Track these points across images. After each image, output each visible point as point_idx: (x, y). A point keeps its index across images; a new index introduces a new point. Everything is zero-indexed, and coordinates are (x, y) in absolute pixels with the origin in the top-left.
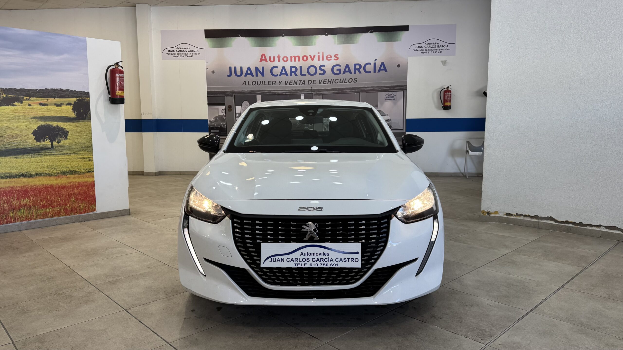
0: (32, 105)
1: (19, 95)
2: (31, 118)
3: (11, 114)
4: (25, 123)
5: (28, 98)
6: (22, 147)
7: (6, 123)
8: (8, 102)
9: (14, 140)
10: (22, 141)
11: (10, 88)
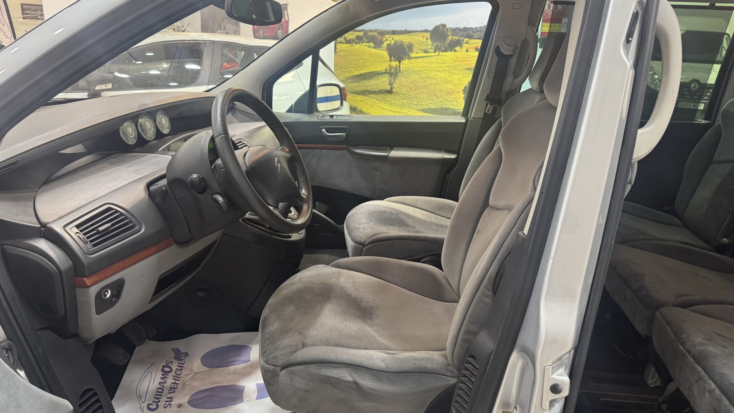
0: (469, 50)
1: (461, 37)
2: (466, 69)
3: (451, 62)
4: (460, 76)
5: (468, 39)
6: (452, 107)
7: (446, 75)
8: (452, 46)
9: (449, 97)
10: (453, 99)
11: (456, 27)
